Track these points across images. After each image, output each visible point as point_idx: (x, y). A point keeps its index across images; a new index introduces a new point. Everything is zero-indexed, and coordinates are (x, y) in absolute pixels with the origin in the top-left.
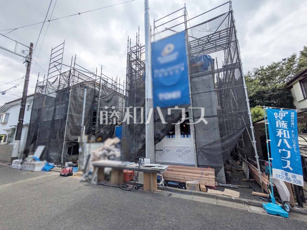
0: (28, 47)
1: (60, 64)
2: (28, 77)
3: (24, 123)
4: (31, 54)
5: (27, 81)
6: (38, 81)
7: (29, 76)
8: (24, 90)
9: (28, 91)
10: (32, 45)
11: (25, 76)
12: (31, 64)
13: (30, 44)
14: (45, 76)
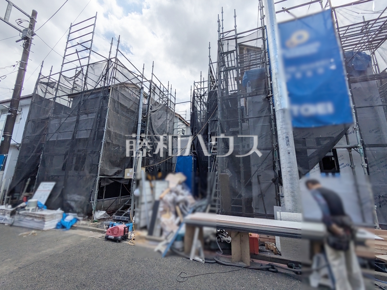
0: (28, 16)
1: (87, 49)
2: (24, 64)
3: (12, 142)
4: (32, 28)
5: (23, 71)
6: (40, 74)
7: (26, 64)
8: (16, 86)
9: (23, 88)
10: (34, 13)
11: (20, 62)
12: (32, 45)
13: (32, 12)
14: (52, 69)
